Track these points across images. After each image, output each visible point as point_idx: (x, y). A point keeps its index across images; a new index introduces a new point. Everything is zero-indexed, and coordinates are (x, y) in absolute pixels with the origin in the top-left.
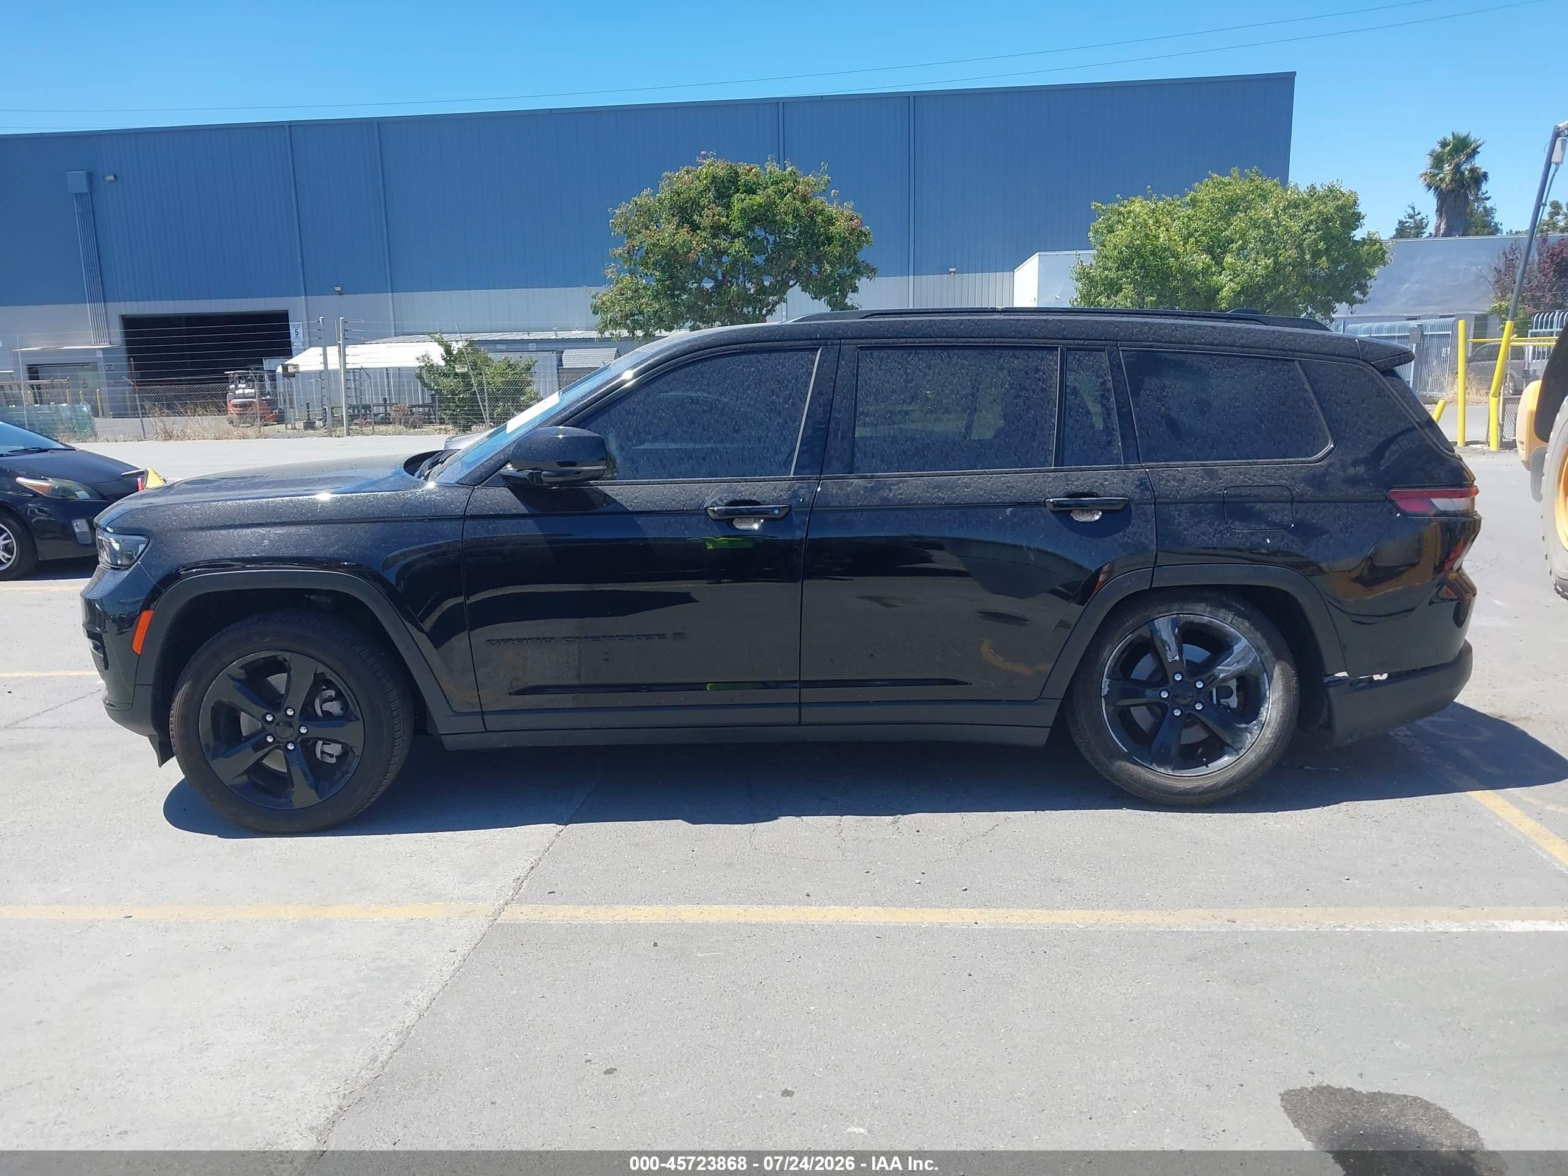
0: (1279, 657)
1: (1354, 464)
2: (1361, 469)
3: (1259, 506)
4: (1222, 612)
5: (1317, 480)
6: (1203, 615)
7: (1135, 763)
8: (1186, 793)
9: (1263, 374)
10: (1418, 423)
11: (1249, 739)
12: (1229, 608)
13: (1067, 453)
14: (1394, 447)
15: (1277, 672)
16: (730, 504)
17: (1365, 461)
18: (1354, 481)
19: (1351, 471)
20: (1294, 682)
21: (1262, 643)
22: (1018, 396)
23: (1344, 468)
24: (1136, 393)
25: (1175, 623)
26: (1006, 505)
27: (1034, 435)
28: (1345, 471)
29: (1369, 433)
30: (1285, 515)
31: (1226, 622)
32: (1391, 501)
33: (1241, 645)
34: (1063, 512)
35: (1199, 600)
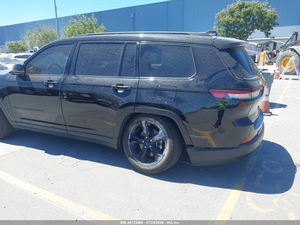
0: (169, 137)
1: (201, 80)
2: (203, 82)
3: (166, 92)
4: (157, 122)
5: (187, 85)
6: (152, 121)
7: (133, 159)
8: (143, 170)
9: (179, 51)
10: (228, 68)
11: (160, 159)
12: (158, 120)
13: (122, 73)
14: (216, 75)
15: (168, 141)
16: (49, 81)
17: (206, 80)
18: (198, 86)
19: (199, 82)
20: (172, 145)
21: (165, 132)
22: (112, 57)
23: (197, 81)
24: (141, 57)
25: (146, 123)
26: (102, 86)
27: (115, 67)
28: (197, 82)
29: (209, 70)
30: (173, 95)
31: (158, 124)
32: (210, 93)
33: (161, 131)
34: (116, 89)
35: (152, 117)
